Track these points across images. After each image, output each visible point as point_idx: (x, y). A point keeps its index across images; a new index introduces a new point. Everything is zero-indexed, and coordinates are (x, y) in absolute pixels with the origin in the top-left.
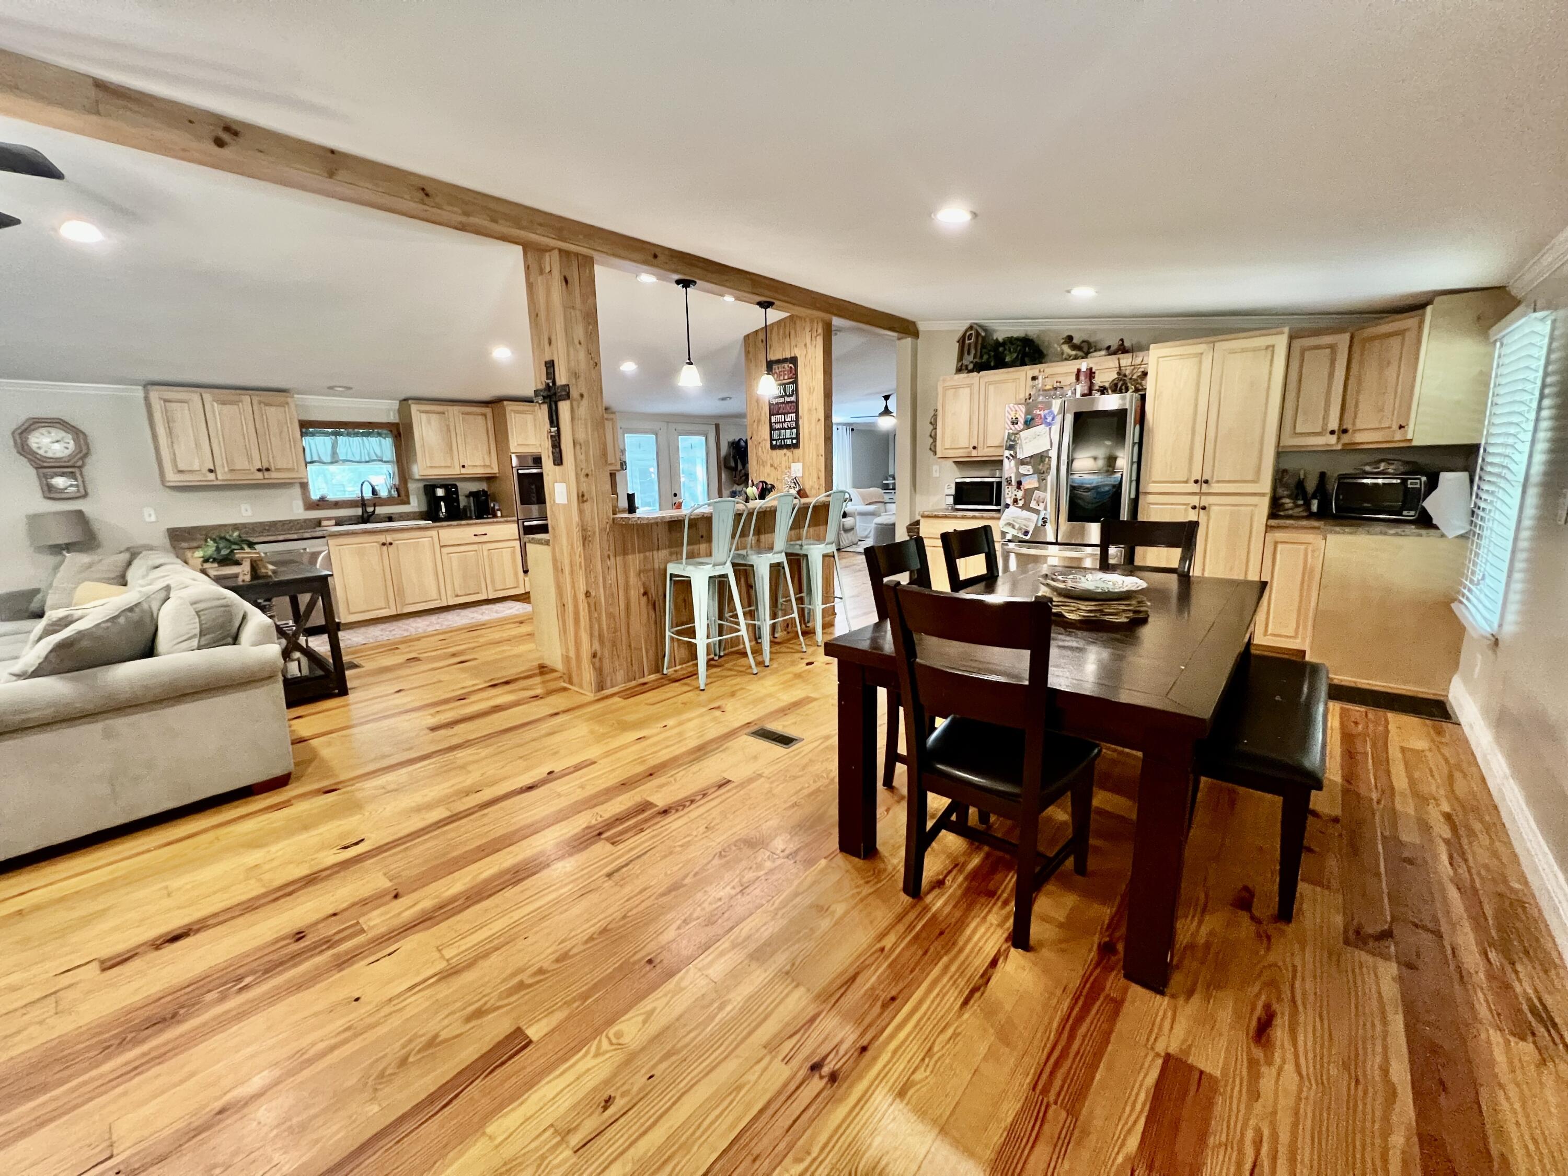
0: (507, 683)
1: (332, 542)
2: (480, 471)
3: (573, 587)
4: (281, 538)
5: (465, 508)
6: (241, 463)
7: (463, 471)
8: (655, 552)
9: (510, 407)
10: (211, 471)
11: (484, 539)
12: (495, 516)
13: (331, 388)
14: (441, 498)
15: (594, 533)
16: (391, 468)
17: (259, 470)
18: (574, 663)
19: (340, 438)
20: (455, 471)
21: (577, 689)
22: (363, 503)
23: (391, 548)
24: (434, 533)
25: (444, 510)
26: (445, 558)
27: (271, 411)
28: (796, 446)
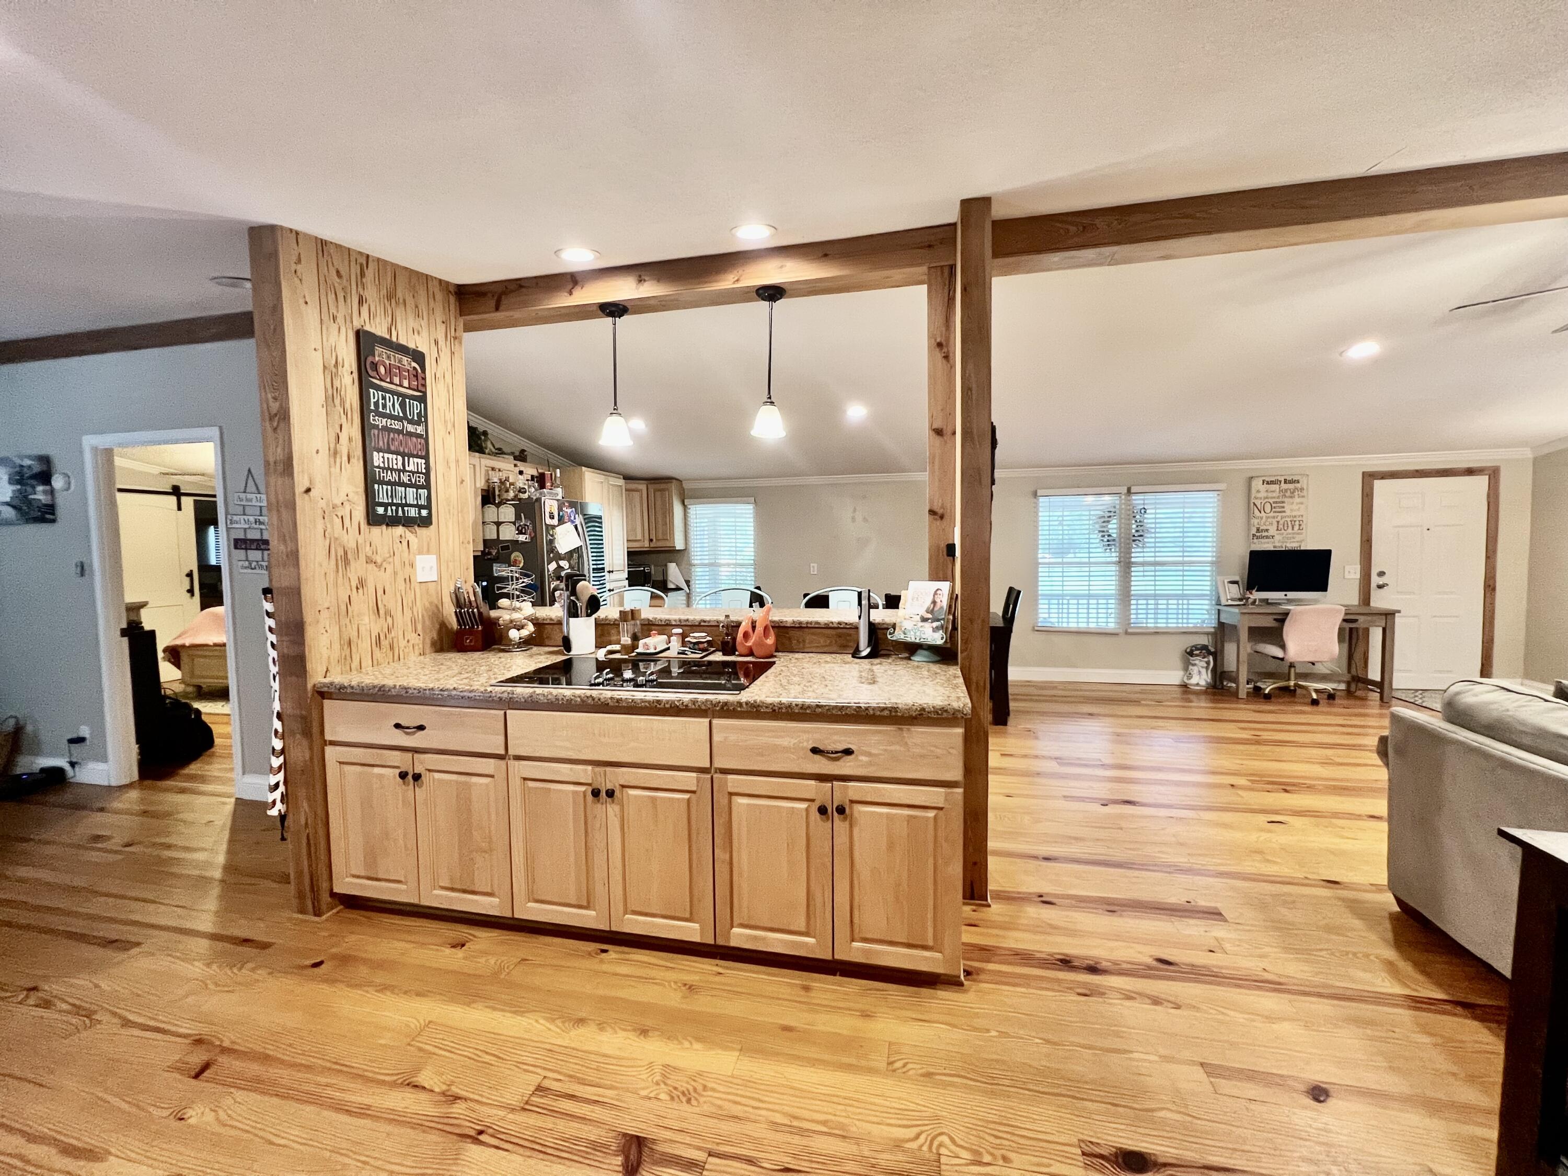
0: (1066, 964)
28: (426, 522)
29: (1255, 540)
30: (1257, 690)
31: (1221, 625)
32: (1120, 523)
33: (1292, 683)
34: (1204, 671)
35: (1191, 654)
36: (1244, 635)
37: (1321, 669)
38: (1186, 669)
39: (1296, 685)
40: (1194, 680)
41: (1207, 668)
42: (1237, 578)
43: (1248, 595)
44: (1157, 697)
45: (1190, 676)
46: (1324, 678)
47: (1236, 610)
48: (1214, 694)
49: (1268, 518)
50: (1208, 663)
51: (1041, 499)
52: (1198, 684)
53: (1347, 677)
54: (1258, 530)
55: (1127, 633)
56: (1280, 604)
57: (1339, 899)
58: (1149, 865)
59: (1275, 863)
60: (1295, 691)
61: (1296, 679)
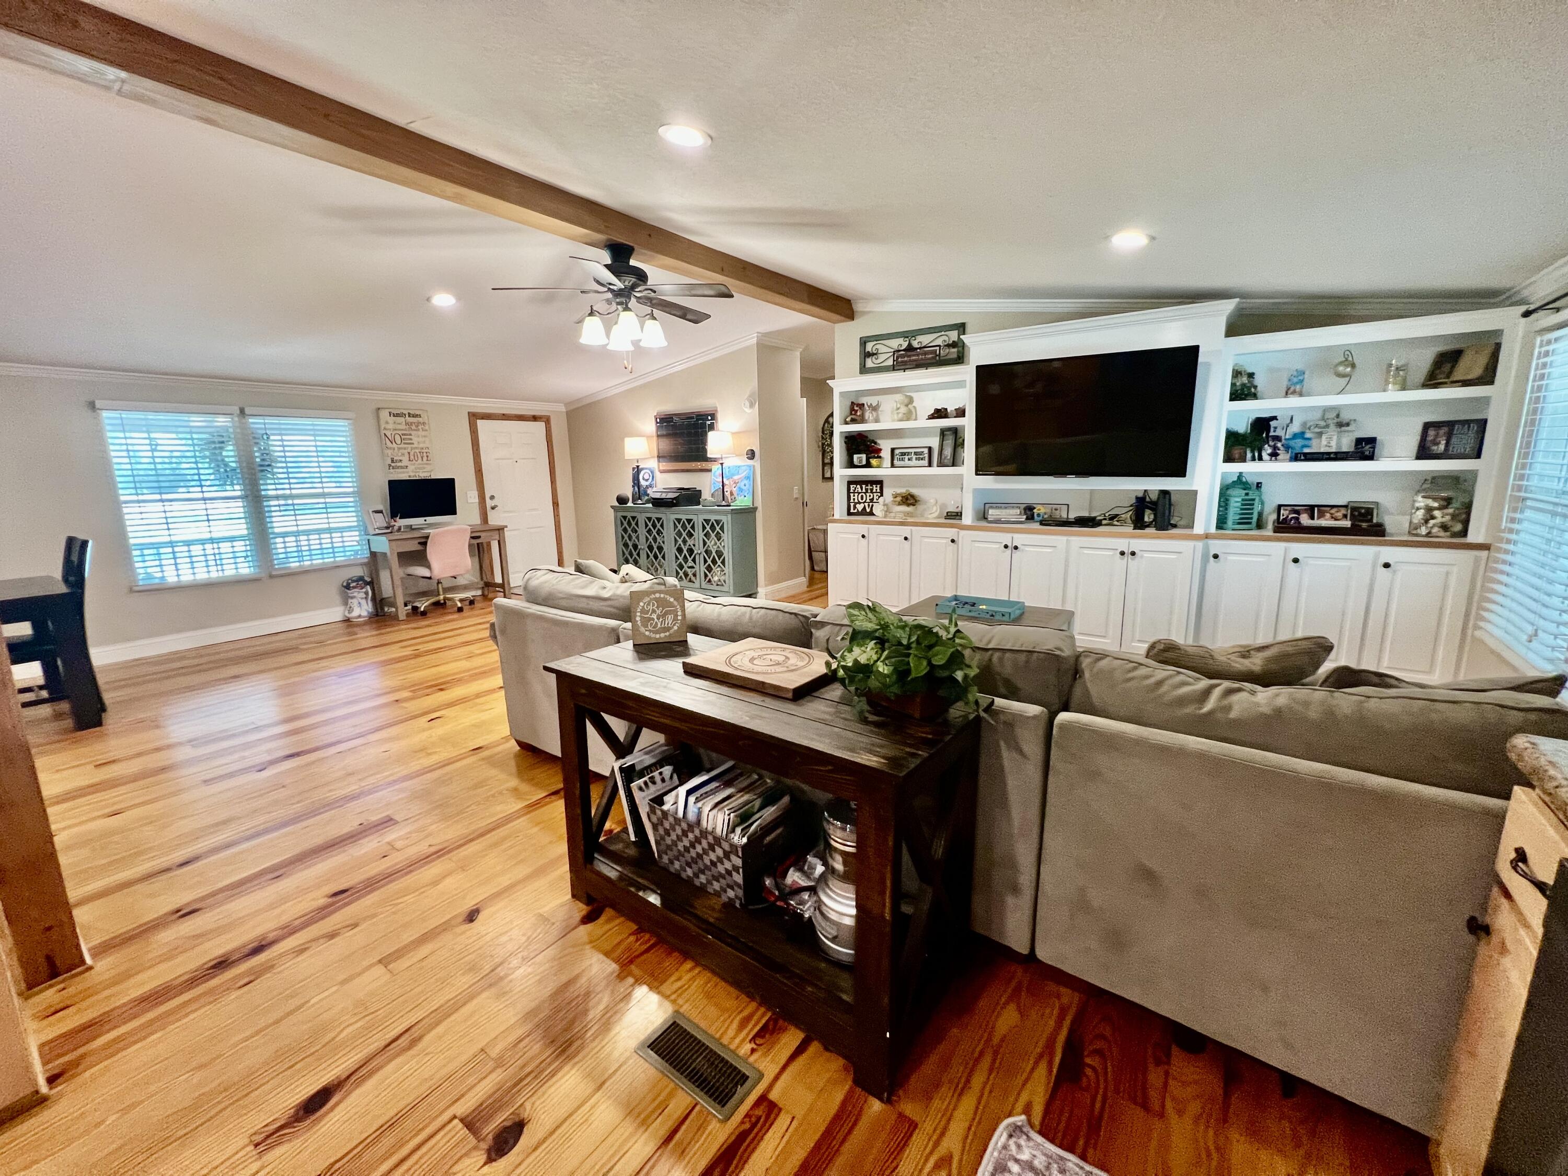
29: (392, 470)
30: (415, 609)
31: (373, 555)
32: (238, 450)
33: (442, 597)
34: (363, 602)
35: (348, 587)
36: (394, 561)
37: (461, 581)
38: (345, 603)
39: (445, 599)
40: (356, 613)
41: (366, 598)
42: (380, 507)
43: (393, 523)
44: (317, 639)
45: (351, 610)
46: (465, 588)
47: (383, 538)
48: (377, 622)
49: (399, 449)
50: (366, 593)
51: (105, 414)
52: (360, 616)
53: (481, 584)
54: (392, 461)
55: (271, 577)
56: (422, 529)
57: (483, 759)
58: (319, 809)
59: (435, 752)
60: (445, 603)
61: (444, 593)
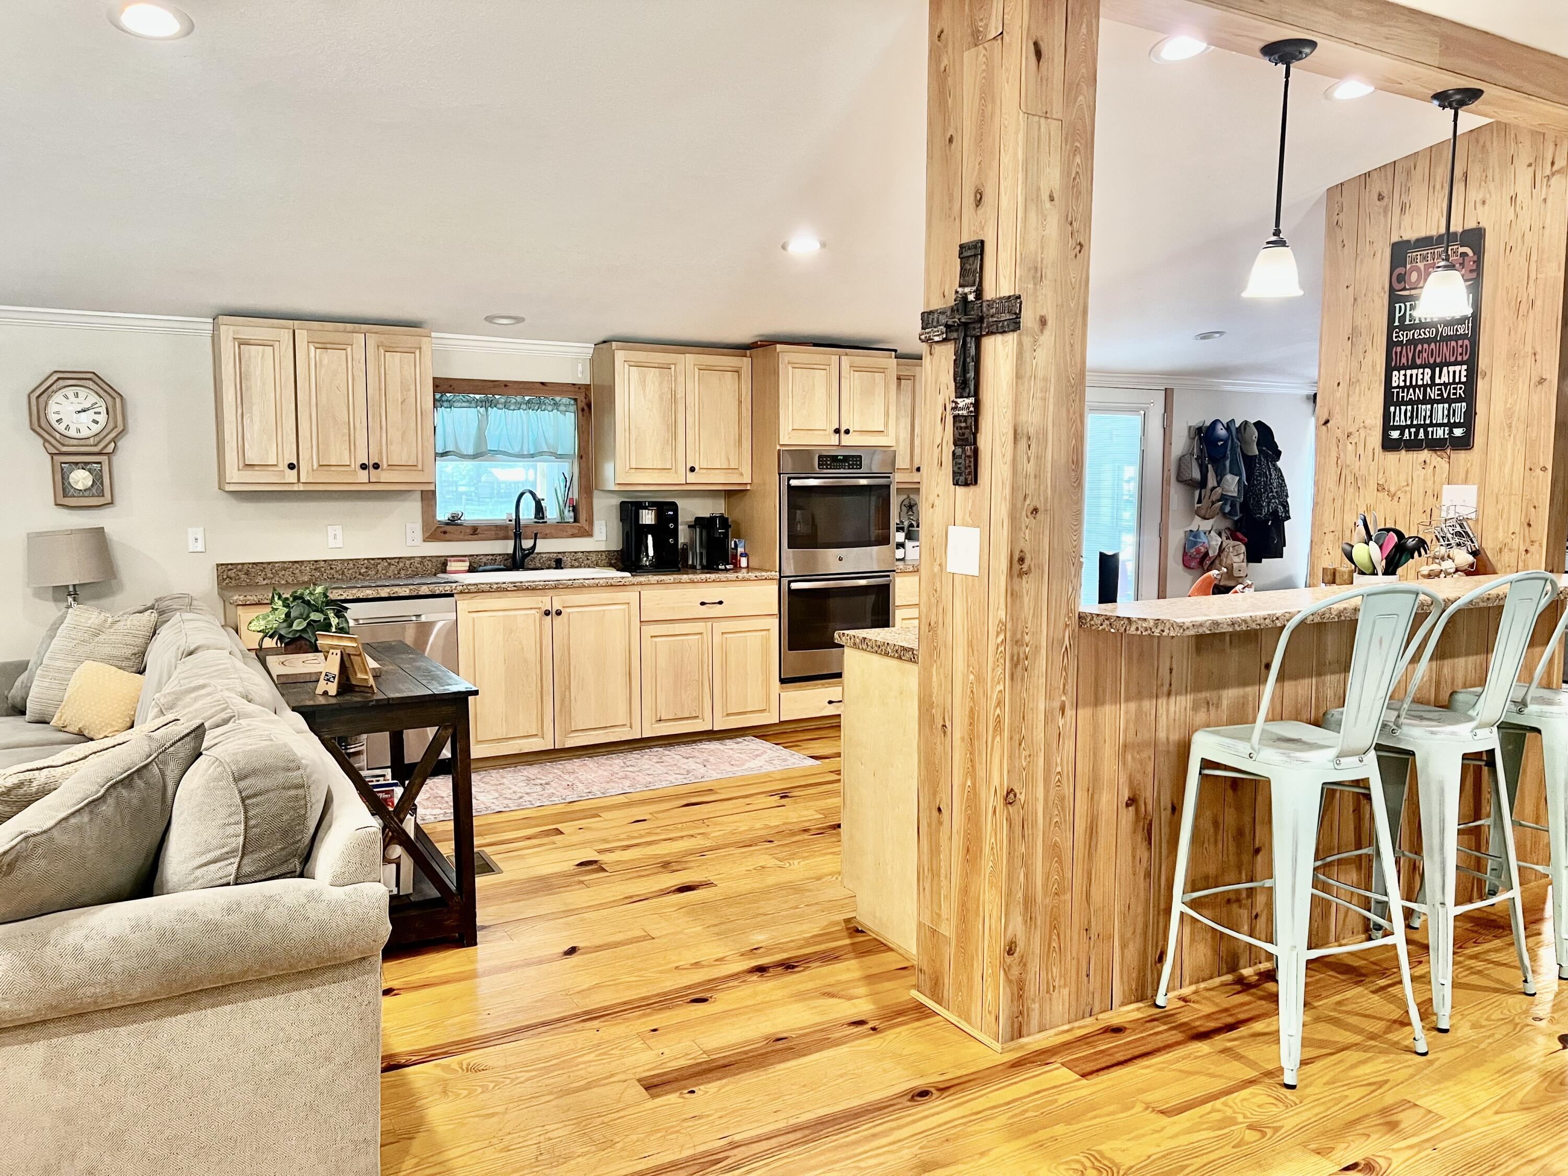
0: (788, 966)
1: (464, 604)
2: (719, 479)
3: (971, 771)
4: (384, 593)
5: (685, 550)
6: (338, 454)
7: (692, 477)
8: (1162, 701)
9: (787, 355)
10: (291, 466)
11: (717, 611)
12: (737, 567)
13: (489, 319)
14: (649, 528)
15: (1037, 648)
16: (570, 468)
17: (364, 467)
18: (950, 951)
19: (492, 411)
20: (677, 477)
21: (954, 1019)
22: (516, 531)
23: (558, 620)
24: (631, 595)
25: (651, 552)
26: (647, 642)
27: (394, 360)
28: (1465, 443)
